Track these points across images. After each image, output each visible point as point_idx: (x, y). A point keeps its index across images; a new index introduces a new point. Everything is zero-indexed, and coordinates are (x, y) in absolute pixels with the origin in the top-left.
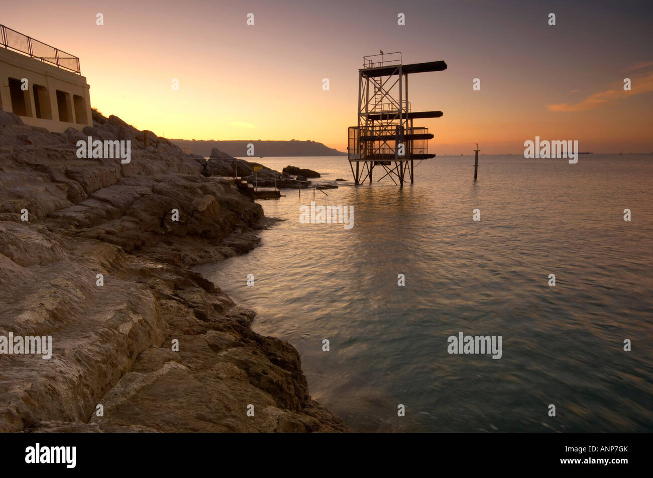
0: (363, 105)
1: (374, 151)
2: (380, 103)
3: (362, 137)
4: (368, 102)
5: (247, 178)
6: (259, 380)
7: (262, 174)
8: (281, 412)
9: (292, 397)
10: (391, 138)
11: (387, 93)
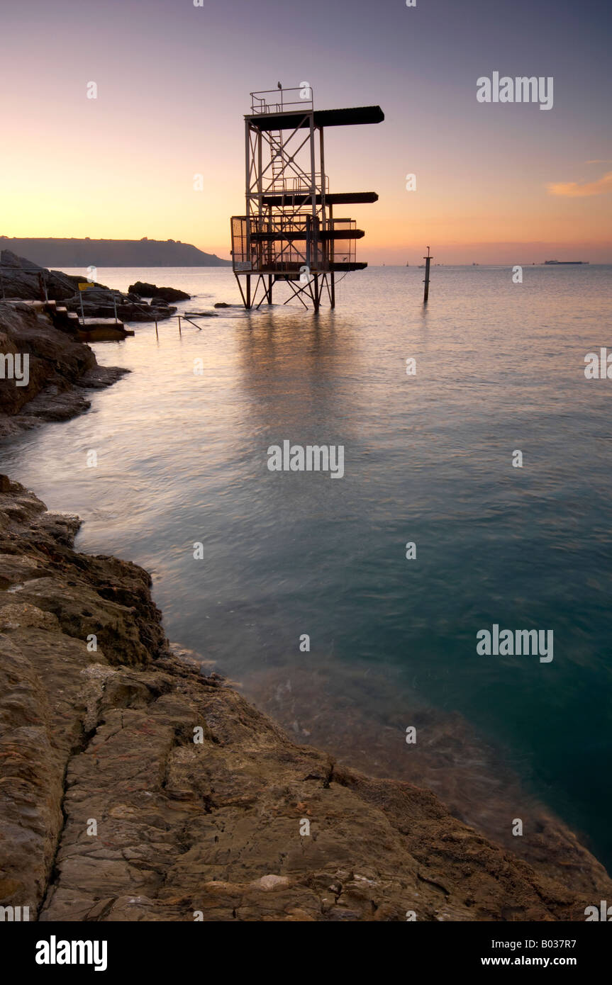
0: (253, 180)
1: (273, 257)
2: (281, 176)
3: (254, 233)
4: (261, 174)
5: (67, 302)
6: (79, 625)
7: (91, 295)
8: (111, 671)
9: (136, 645)
10: (299, 236)
11: (291, 159)
